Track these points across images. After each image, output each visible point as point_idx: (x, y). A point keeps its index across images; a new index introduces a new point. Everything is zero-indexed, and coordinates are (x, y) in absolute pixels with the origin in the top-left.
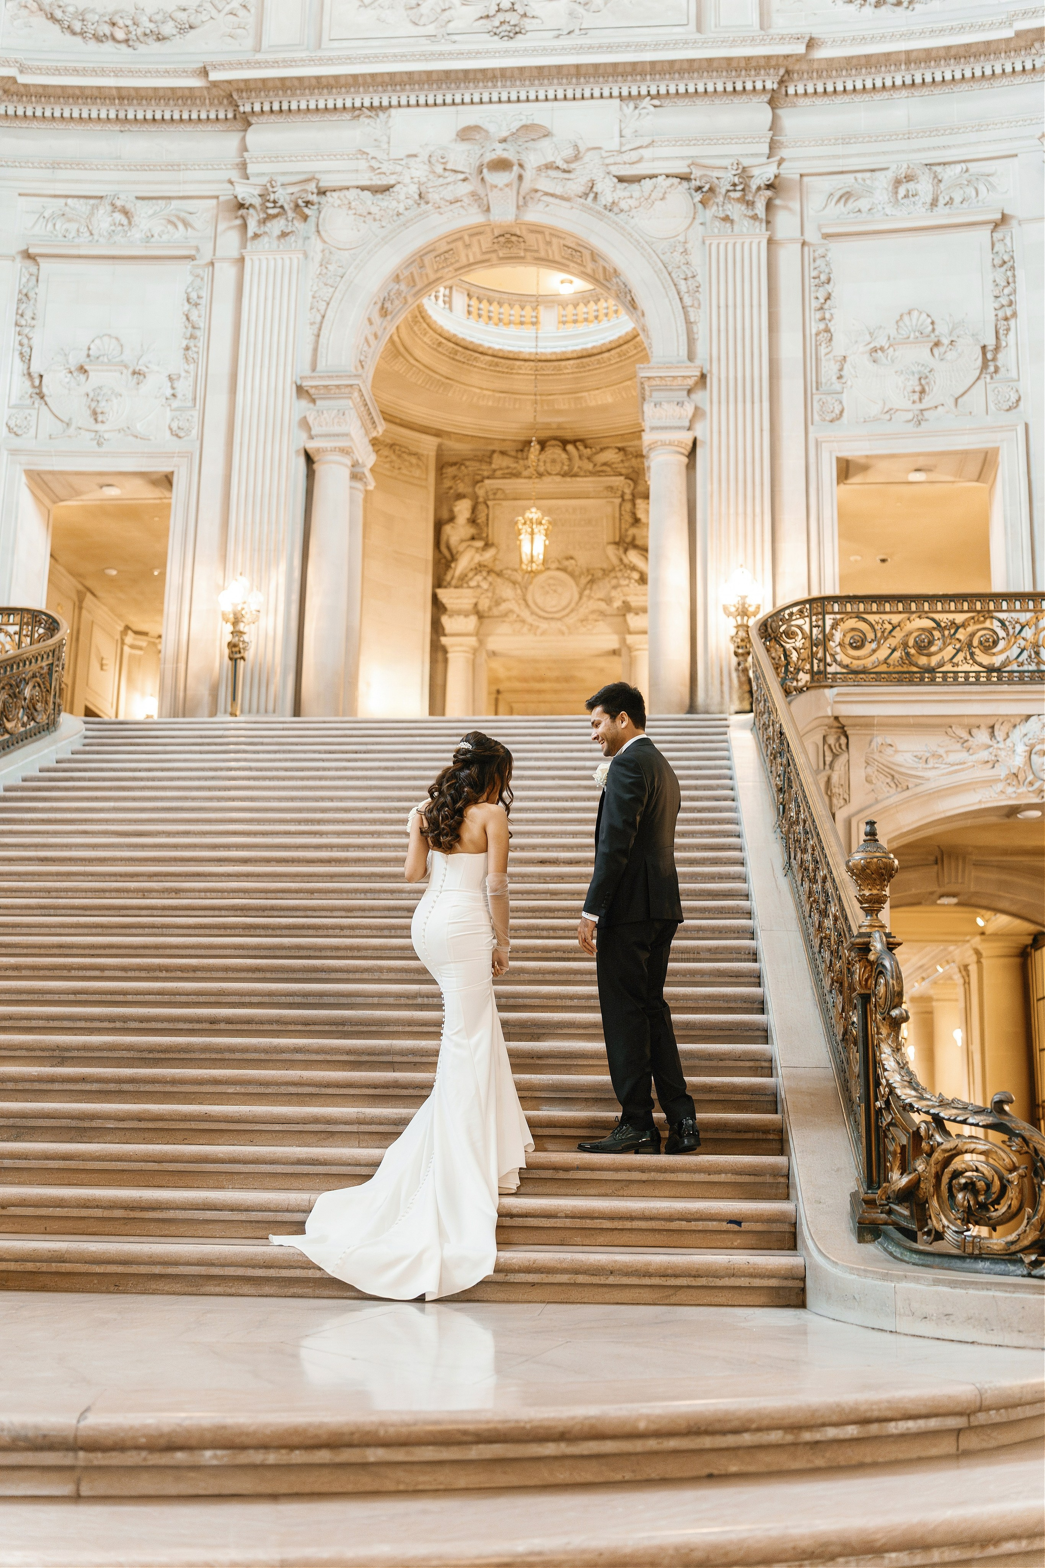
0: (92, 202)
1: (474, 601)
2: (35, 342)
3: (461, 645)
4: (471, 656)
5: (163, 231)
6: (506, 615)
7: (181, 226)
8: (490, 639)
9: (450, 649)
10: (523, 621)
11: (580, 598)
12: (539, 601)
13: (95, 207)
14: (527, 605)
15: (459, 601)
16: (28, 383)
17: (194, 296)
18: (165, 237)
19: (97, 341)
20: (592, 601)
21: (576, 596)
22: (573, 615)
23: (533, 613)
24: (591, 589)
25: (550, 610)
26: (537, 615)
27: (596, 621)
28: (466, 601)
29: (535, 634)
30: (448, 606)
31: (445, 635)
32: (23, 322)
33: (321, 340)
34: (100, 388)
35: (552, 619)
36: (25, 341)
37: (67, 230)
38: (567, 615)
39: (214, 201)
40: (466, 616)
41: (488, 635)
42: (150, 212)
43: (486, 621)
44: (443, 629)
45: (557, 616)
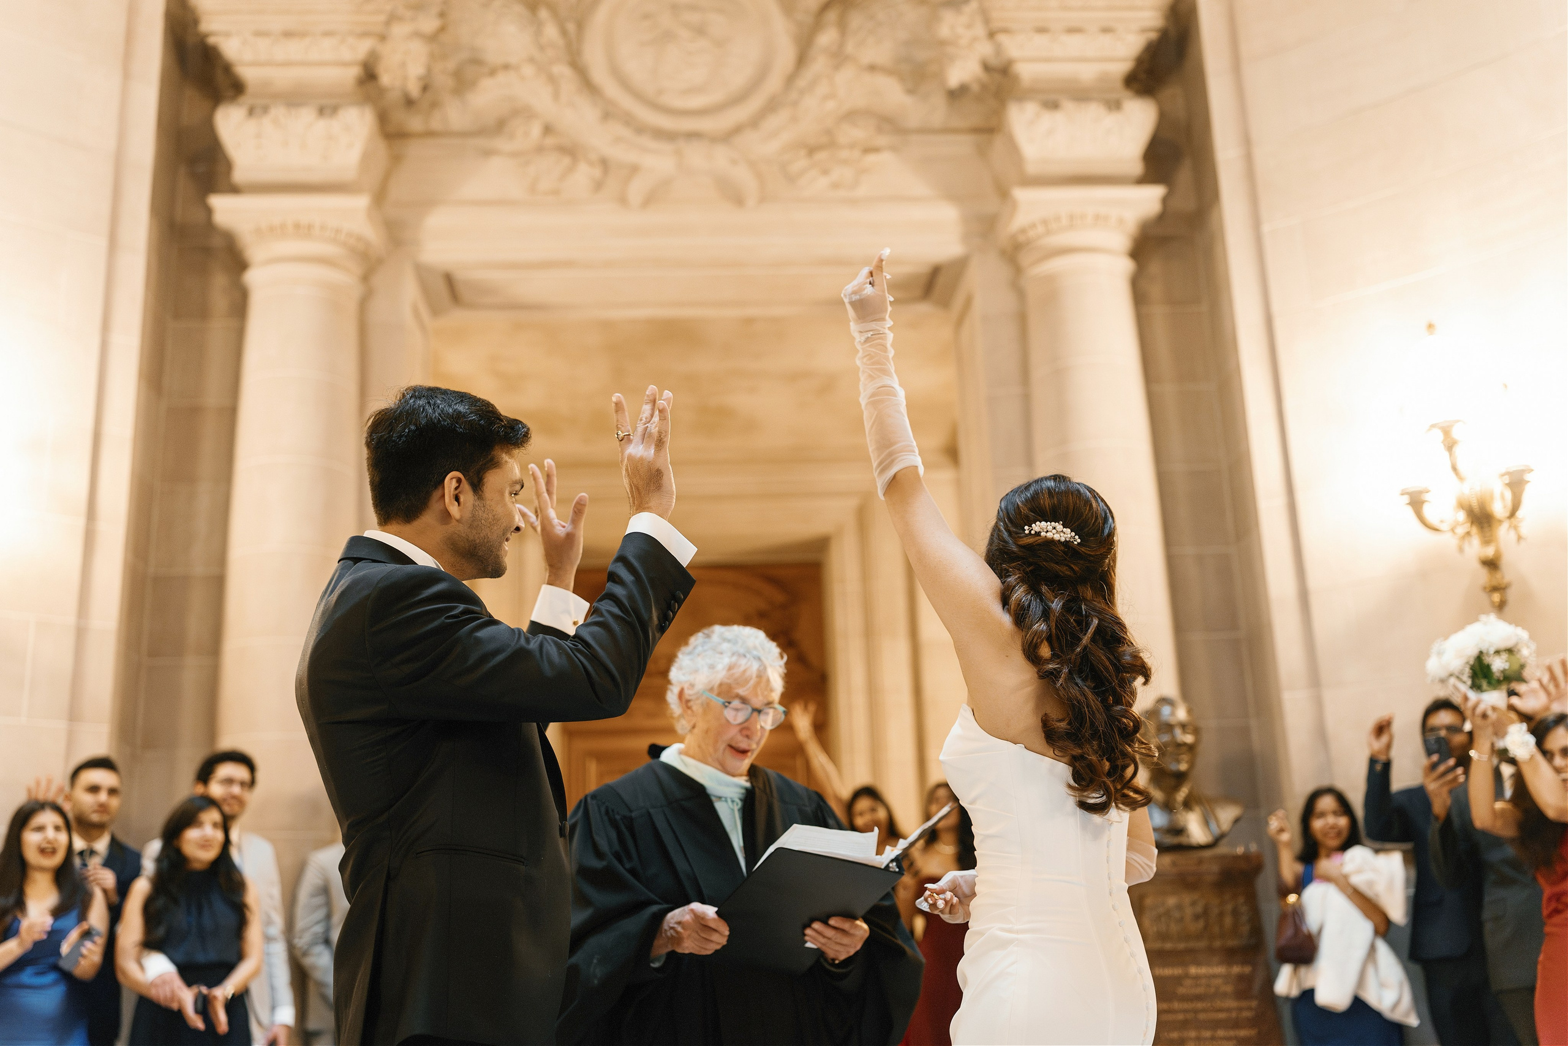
1: (362, 48)
3: (303, 230)
4: (346, 279)
6: (500, 126)
8: (437, 221)
9: (255, 251)
10: (571, 151)
11: (802, 60)
12: (636, 67)
14: (588, 85)
15: (294, 49)
20: (845, 76)
21: (786, 55)
22: (773, 122)
23: (609, 112)
24: (842, 26)
25: (679, 103)
26: (628, 120)
27: (869, 150)
28: (326, 49)
29: (623, 200)
30: (247, 73)
31: (234, 190)
35: (693, 136)
38: (754, 122)
40: (327, 110)
41: (428, 204)
43: (415, 150)
44: (228, 165)
45: (705, 124)
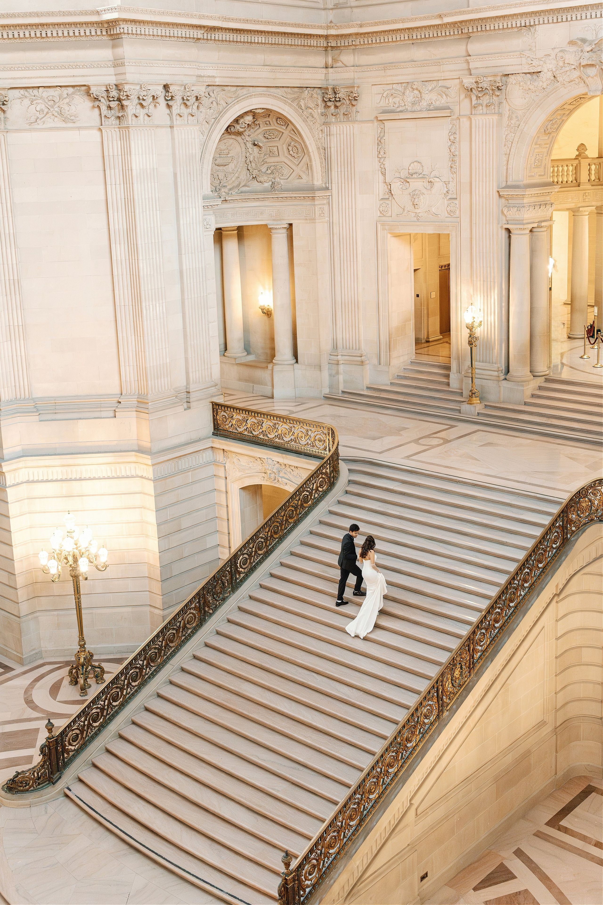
0: (404, 85)
2: (386, 166)
5: (436, 99)
7: (444, 97)
13: (405, 89)
16: (386, 187)
17: (452, 138)
18: (438, 103)
19: (412, 165)
32: (380, 156)
33: (510, 166)
34: (415, 190)
36: (382, 166)
37: (395, 103)
39: (458, 80)
42: (430, 88)
